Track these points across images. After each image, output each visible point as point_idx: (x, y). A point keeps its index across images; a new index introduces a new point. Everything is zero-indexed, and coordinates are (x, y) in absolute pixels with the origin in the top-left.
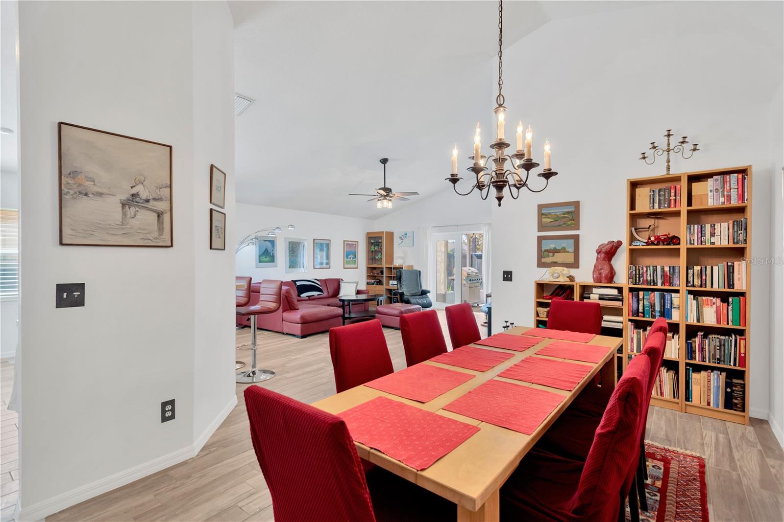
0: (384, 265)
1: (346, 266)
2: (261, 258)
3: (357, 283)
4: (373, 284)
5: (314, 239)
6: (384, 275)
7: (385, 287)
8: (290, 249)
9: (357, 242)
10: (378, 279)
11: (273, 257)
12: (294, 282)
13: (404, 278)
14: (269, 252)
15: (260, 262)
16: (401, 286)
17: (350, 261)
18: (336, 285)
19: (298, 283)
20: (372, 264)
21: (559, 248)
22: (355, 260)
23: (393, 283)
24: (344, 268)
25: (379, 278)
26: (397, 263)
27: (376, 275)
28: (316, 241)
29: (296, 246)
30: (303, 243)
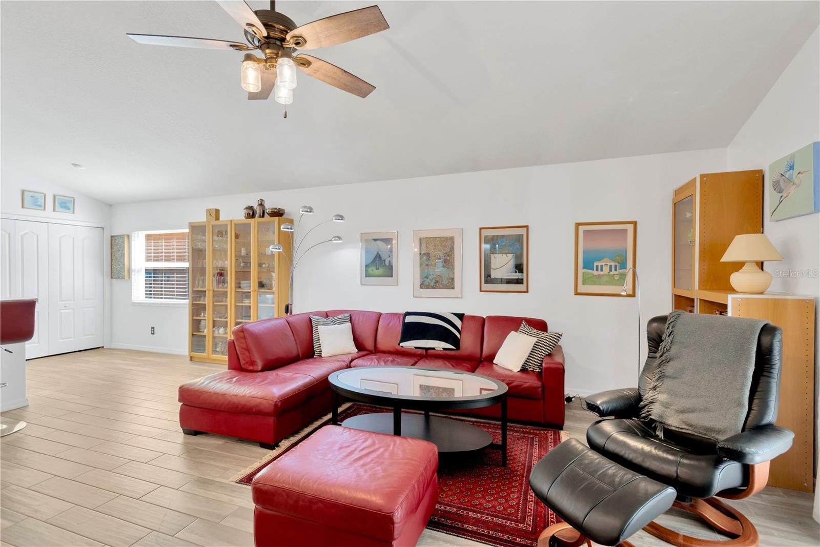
0: (695, 293)
1: (584, 288)
2: (370, 269)
5: (481, 229)
8: (423, 253)
9: (634, 224)
11: (391, 267)
12: (406, 315)
14: (383, 259)
15: (366, 276)
17: (600, 276)
22: (624, 275)
24: (579, 295)
28: (484, 233)
29: (435, 246)
30: (452, 239)
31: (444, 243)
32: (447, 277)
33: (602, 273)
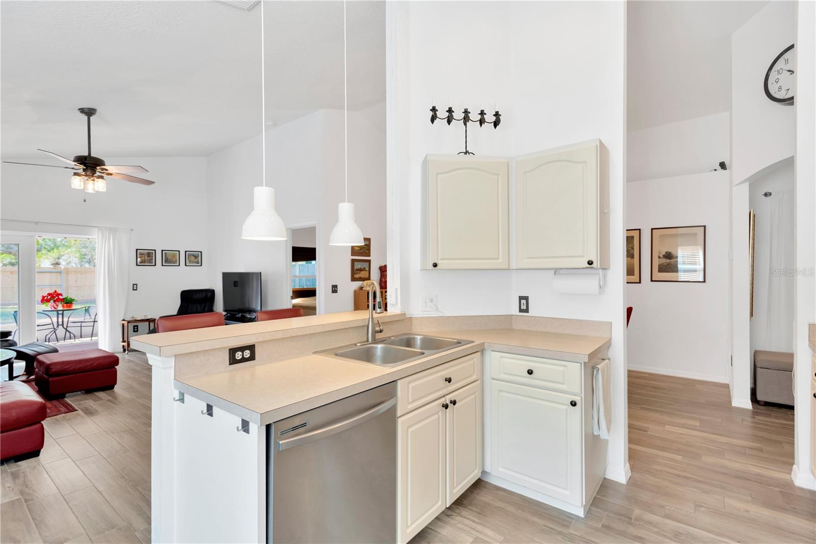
21: (362, 268)
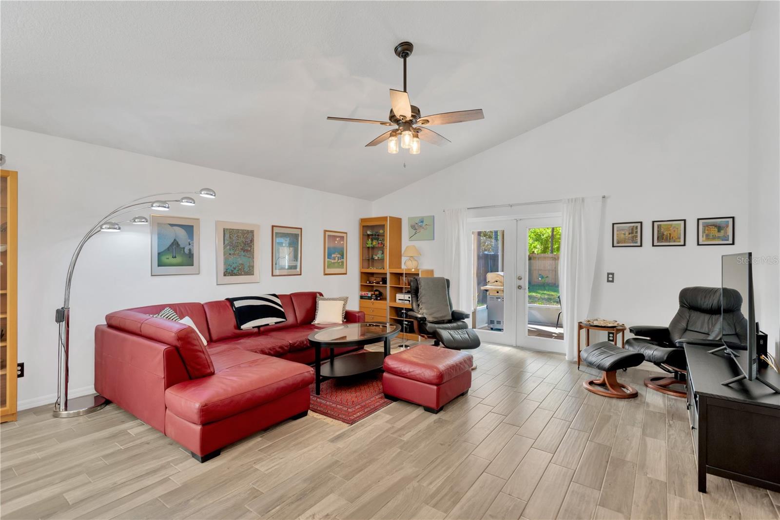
0: (388, 270)
1: (328, 271)
2: (164, 259)
3: (345, 300)
4: (370, 298)
5: (273, 227)
6: (388, 285)
7: (388, 303)
8: (226, 242)
9: (346, 233)
10: (376, 290)
11: (190, 255)
12: (231, 301)
13: (422, 291)
14: (182, 246)
15: (160, 264)
16: (419, 305)
17: (334, 263)
18: (309, 304)
19: (238, 304)
20: (368, 268)
22: (342, 262)
23: (403, 299)
24: (326, 274)
25: (378, 289)
26: (407, 265)
27: (374, 284)
28: (276, 230)
29: (238, 237)
30: (252, 232)
31: (246, 235)
32: (248, 265)
33: (335, 261)
